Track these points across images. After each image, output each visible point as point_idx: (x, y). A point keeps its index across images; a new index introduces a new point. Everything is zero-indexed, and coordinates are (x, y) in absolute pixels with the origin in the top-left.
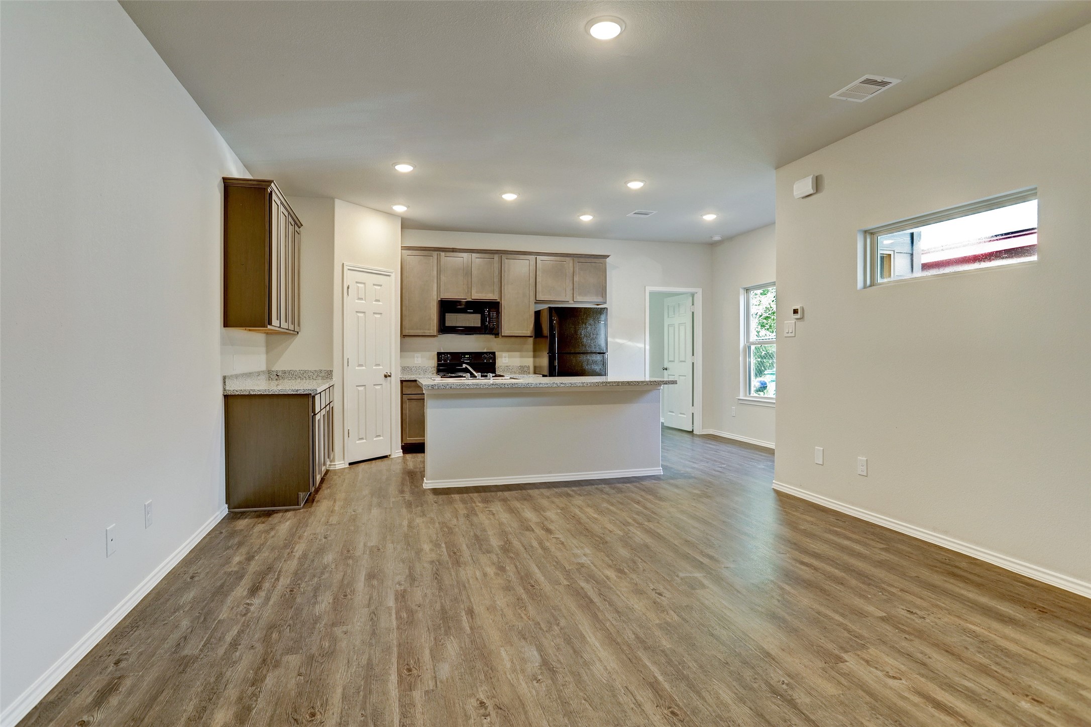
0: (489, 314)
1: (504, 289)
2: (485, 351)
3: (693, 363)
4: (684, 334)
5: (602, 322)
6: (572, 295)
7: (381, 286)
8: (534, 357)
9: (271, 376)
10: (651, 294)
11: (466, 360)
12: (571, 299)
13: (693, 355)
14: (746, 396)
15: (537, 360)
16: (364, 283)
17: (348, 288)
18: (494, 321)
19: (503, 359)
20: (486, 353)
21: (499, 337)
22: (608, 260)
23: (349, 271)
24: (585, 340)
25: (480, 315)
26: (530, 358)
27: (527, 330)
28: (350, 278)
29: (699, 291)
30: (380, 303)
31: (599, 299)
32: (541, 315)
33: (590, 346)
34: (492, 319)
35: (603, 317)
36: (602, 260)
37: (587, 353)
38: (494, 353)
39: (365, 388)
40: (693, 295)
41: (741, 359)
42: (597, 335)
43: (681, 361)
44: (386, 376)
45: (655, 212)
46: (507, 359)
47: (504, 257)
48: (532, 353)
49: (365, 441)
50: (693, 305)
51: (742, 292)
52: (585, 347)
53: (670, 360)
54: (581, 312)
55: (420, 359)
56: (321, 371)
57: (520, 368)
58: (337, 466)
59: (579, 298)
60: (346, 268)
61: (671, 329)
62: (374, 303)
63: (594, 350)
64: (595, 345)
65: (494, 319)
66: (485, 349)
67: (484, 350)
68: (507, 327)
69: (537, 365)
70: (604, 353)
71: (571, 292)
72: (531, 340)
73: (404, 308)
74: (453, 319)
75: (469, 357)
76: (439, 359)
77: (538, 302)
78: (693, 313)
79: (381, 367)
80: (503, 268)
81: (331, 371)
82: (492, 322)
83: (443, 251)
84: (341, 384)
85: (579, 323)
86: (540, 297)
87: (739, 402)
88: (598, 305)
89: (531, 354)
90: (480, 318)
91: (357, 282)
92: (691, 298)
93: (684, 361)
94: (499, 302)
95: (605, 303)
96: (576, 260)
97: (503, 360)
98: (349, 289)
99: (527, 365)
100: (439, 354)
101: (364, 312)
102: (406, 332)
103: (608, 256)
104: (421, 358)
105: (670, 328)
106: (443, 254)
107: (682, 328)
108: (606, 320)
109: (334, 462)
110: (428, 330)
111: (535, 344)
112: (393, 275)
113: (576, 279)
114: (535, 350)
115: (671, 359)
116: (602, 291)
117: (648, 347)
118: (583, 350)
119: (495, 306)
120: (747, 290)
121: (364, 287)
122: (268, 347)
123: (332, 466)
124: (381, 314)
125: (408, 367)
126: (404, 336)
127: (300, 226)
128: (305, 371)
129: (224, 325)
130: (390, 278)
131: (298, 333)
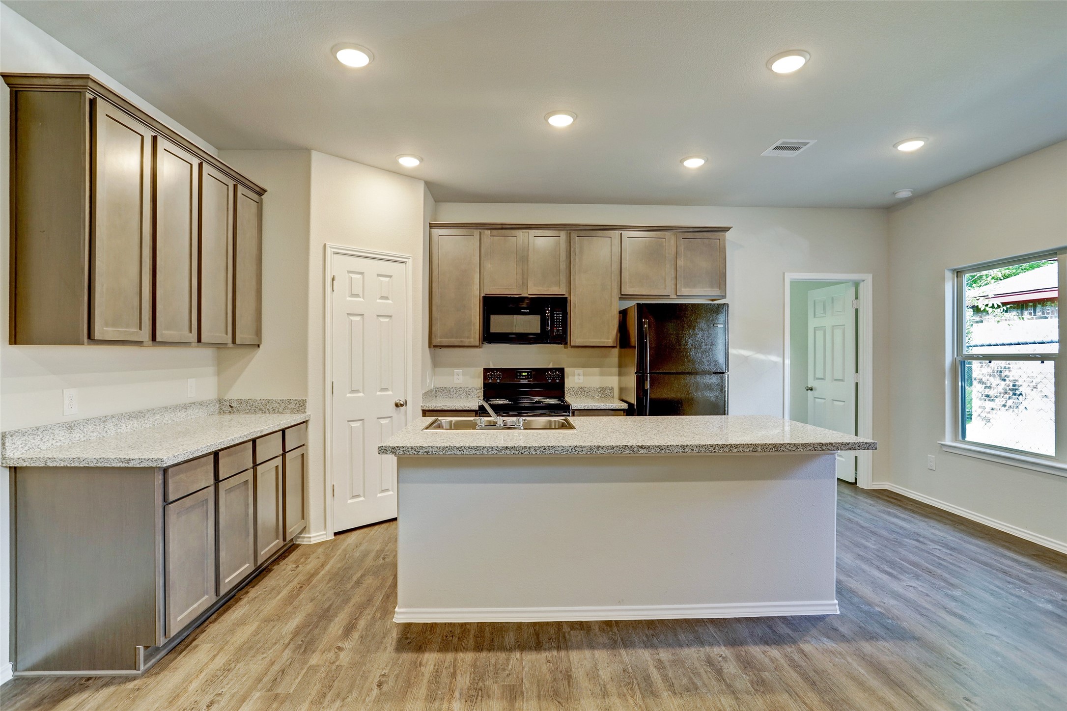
0: (552, 316)
1: (575, 279)
2: (551, 366)
3: (857, 384)
4: (843, 340)
5: (719, 326)
6: (673, 287)
7: (390, 277)
8: (620, 374)
9: (223, 407)
10: (793, 283)
11: (523, 379)
12: (673, 292)
13: (857, 372)
14: (956, 440)
15: (623, 378)
16: (362, 273)
17: (333, 280)
18: (559, 324)
19: (577, 377)
20: (551, 369)
21: (567, 348)
22: (728, 234)
23: (335, 256)
24: (692, 353)
25: (540, 316)
26: (615, 375)
27: (608, 338)
28: (337, 266)
29: (869, 278)
30: (388, 301)
31: (715, 292)
32: (628, 315)
33: (701, 362)
34: (557, 322)
35: (721, 318)
36: (719, 235)
37: (696, 373)
38: (562, 370)
39: (363, 425)
40: (857, 285)
41: (947, 382)
42: (712, 345)
43: (836, 380)
44: (397, 405)
45: (812, 142)
46: (582, 377)
47: (574, 234)
48: (618, 369)
49: (362, 499)
50: (857, 298)
51: (948, 275)
52: (693, 364)
53: (817, 376)
54: (687, 310)
55: (461, 377)
56: (290, 401)
57: (599, 390)
58: (312, 539)
59: (685, 291)
60: (329, 251)
61: (819, 334)
62: (379, 301)
63: (706, 367)
64: (708, 361)
65: (559, 322)
66: (551, 364)
67: (549, 365)
68: (578, 333)
69: (623, 386)
70: (723, 373)
71: (673, 282)
72: (616, 351)
73: (434, 309)
74: (500, 323)
75: (528, 375)
76: (485, 378)
77: (623, 297)
78: (857, 310)
79: (390, 393)
80: (572, 249)
81: (304, 401)
82: (557, 327)
83: (488, 229)
84: (322, 419)
85: (683, 327)
86: (628, 290)
87: (944, 449)
88: (713, 300)
89: (615, 370)
90: (540, 320)
91: (349, 272)
92: (853, 290)
93: (842, 380)
94: (566, 298)
95: (724, 297)
96: (680, 234)
97: (574, 379)
98: (334, 282)
99: (610, 386)
100: (486, 371)
101: (362, 315)
102: (437, 341)
103: (728, 229)
104: (463, 375)
105: (817, 332)
106: (488, 232)
107: (838, 333)
108: (726, 323)
109: (309, 533)
110: (470, 338)
111: (620, 356)
112: (410, 262)
113: (680, 263)
114: (621, 365)
115: (819, 374)
116: (720, 279)
117: (787, 362)
118: (688, 368)
119: (560, 304)
120: (959, 273)
121: (361, 278)
122: (221, 367)
123: (305, 539)
124: (391, 316)
125: (445, 388)
126: (435, 346)
127: (262, 192)
128: (268, 401)
129: (14, 339)
130: (404, 265)
131: (259, 346)
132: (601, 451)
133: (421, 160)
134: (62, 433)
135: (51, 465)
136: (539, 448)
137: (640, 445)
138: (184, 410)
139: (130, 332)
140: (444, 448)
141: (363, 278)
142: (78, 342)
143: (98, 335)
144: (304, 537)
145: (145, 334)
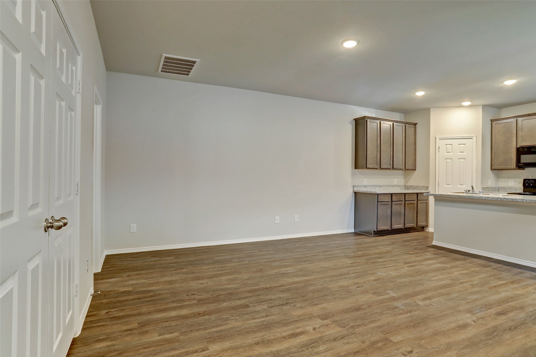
7: (465, 144)
23: (440, 140)
28: (440, 143)
30: (464, 153)
55: (512, 183)
56: (424, 186)
58: (430, 230)
60: (437, 139)
62: (459, 153)
73: (493, 154)
74: (526, 158)
76: (524, 183)
79: (464, 186)
81: (428, 187)
91: (446, 145)
98: (440, 149)
100: (525, 180)
101: (451, 159)
104: (514, 182)
109: (429, 228)
110: (510, 165)
112: (474, 138)
121: (451, 147)
122: (405, 177)
123: (428, 230)
124: (465, 159)
125: (504, 187)
126: (494, 169)
127: (416, 124)
128: (418, 186)
129: (355, 168)
130: (472, 139)
131: (415, 170)
132: (489, 199)
133: (472, 102)
134: (363, 187)
135: (360, 192)
136: (468, 196)
137: (504, 198)
138: (393, 187)
139: (375, 166)
140: (440, 195)
141: (452, 146)
142: (364, 168)
143: (367, 167)
144: (427, 229)
145: (378, 167)
